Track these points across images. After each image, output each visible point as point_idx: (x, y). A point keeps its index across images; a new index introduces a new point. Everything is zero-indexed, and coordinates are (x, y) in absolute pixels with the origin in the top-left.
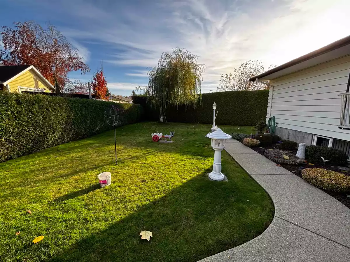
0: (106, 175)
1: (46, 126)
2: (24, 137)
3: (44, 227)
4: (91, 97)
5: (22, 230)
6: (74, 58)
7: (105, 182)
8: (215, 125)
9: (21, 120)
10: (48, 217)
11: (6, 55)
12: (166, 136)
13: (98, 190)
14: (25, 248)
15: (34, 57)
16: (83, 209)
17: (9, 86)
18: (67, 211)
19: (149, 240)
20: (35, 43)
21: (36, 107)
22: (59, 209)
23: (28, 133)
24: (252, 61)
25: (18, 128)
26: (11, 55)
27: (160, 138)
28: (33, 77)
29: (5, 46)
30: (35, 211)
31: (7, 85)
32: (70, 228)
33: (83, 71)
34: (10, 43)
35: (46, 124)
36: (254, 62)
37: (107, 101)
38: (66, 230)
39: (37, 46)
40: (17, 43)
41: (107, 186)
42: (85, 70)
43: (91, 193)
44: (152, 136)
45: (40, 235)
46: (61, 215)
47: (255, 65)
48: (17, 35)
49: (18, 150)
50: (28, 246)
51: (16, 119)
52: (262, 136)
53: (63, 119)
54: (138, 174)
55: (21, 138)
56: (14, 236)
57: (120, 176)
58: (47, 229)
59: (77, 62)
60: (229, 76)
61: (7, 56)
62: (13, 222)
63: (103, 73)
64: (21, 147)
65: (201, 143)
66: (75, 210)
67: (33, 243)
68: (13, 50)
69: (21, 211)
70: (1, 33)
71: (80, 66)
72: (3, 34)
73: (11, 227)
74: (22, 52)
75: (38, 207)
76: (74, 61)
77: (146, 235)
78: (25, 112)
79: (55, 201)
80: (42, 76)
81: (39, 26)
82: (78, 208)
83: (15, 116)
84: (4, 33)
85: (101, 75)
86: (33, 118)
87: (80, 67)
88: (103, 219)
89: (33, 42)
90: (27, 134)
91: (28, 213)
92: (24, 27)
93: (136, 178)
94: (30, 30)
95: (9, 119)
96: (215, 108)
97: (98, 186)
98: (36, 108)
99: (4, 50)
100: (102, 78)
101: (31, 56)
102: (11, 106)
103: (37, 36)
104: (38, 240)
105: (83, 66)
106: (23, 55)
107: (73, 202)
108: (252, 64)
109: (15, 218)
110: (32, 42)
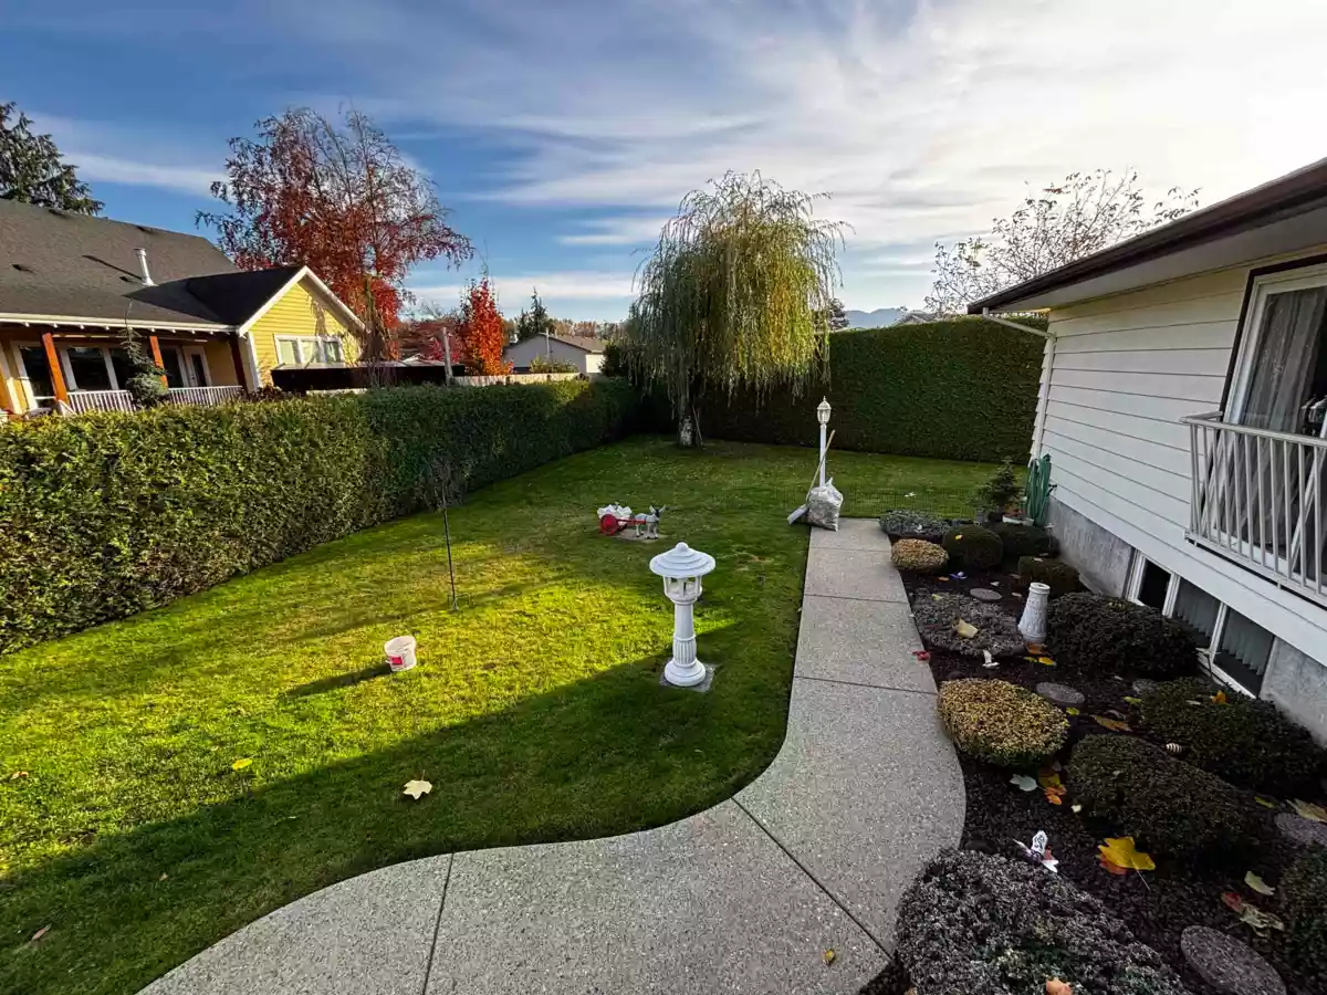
0: (402, 646)
1: (311, 490)
2: (260, 523)
3: (258, 744)
4: (451, 372)
5: (222, 744)
6: (426, 218)
7: (398, 661)
8: (827, 481)
9: (253, 482)
10: (268, 726)
11: (244, 230)
12: (641, 516)
13: (380, 679)
14: (220, 774)
15: (316, 228)
16: (334, 720)
17: (251, 336)
18: (303, 719)
19: (417, 797)
20: (316, 181)
21: (286, 440)
22: (292, 712)
23: (269, 513)
24: (1082, 176)
25: (247, 503)
26: (256, 228)
27: (621, 523)
28: (310, 302)
29: (241, 203)
30: (251, 709)
31: (246, 335)
32: (298, 753)
33: (453, 257)
34: (251, 191)
35: (312, 483)
36: (1094, 177)
37: (504, 380)
38: (290, 754)
39: (322, 189)
40: (269, 189)
41: (401, 671)
42: (458, 253)
43: (363, 685)
44: (600, 517)
45: (246, 756)
46: (290, 726)
47: (1098, 191)
48: (267, 158)
49: (252, 555)
50: (223, 773)
51: (241, 481)
52: (960, 537)
53: (354, 467)
54: (489, 644)
55: (256, 526)
56: (208, 752)
57: (445, 646)
58: (261, 749)
59: (433, 231)
60: (969, 251)
61: (246, 234)
62: (210, 727)
63: (490, 287)
64: (256, 547)
65: (746, 547)
66: (317, 718)
67: (232, 770)
68: (259, 212)
69: (229, 708)
70: (227, 163)
71: (444, 240)
72: (234, 167)
73: (205, 736)
74: (284, 214)
75: (258, 703)
76: (426, 226)
77: (416, 788)
78: (261, 459)
79: (291, 693)
80: (333, 295)
81: (324, 122)
82: (326, 716)
83: (240, 472)
84: (234, 164)
85: (485, 294)
86: (278, 473)
87: (444, 244)
88: (360, 745)
89: (311, 177)
90: (268, 515)
91: (238, 712)
92: (285, 131)
93: (478, 656)
94: (301, 138)
95: (227, 482)
96: (827, 420)
97: (384, 669)
98: (285, 446)
99: (238, 216)
100: (488, 305)
101: (306, 224)
102: (229, 447)
103: (321, 158)
104: (241, 764)
105: (453, 241)
106: (286, 226)
107: (323, 701)
108: (1086, 188)
109: (216, 719)
110: (309, 178)
